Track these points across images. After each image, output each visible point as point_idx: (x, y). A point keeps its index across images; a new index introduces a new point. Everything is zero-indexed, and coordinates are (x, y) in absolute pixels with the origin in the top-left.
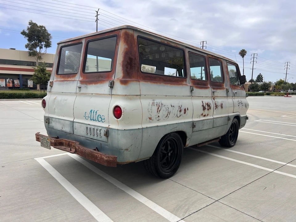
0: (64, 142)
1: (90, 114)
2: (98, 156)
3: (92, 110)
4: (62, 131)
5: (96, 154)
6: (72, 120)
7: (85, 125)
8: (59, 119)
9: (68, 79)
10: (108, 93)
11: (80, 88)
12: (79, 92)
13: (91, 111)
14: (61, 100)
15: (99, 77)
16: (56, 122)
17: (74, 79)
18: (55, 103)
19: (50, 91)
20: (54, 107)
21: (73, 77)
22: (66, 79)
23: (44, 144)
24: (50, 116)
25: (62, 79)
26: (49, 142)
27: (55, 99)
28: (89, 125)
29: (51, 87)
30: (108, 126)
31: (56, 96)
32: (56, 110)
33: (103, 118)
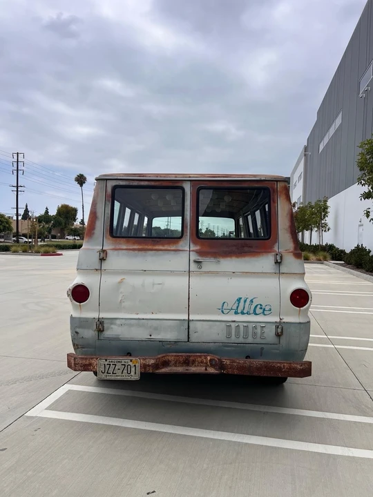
0: (170, 358)
1: (236, 305)
2: (284, 366)
3: (241, 298)
4: (150, 340)
7: (224, 323)
8: (139, 319)
9: (157, 247)
10: (273, 271)
11: (198, 262)
12: (197, 270)
13: (239, 300)
14: (143, 285)
15: (243, 247)
16: (131, 325)
17: (173, 248)
18: (121, 290)
19: (98, 267)
20: (120, 299)
21: (169, 244)
22: (150, 247)
23: (113, 373)
24: (103, 315)
25: (136, 247)
26: (135, 366)
27: (121, 282)
28: (234, 321)
29: (102, 260)
30: (278, 320)
31: (122, 277)
32: (126, 304)
33: (267, 308)
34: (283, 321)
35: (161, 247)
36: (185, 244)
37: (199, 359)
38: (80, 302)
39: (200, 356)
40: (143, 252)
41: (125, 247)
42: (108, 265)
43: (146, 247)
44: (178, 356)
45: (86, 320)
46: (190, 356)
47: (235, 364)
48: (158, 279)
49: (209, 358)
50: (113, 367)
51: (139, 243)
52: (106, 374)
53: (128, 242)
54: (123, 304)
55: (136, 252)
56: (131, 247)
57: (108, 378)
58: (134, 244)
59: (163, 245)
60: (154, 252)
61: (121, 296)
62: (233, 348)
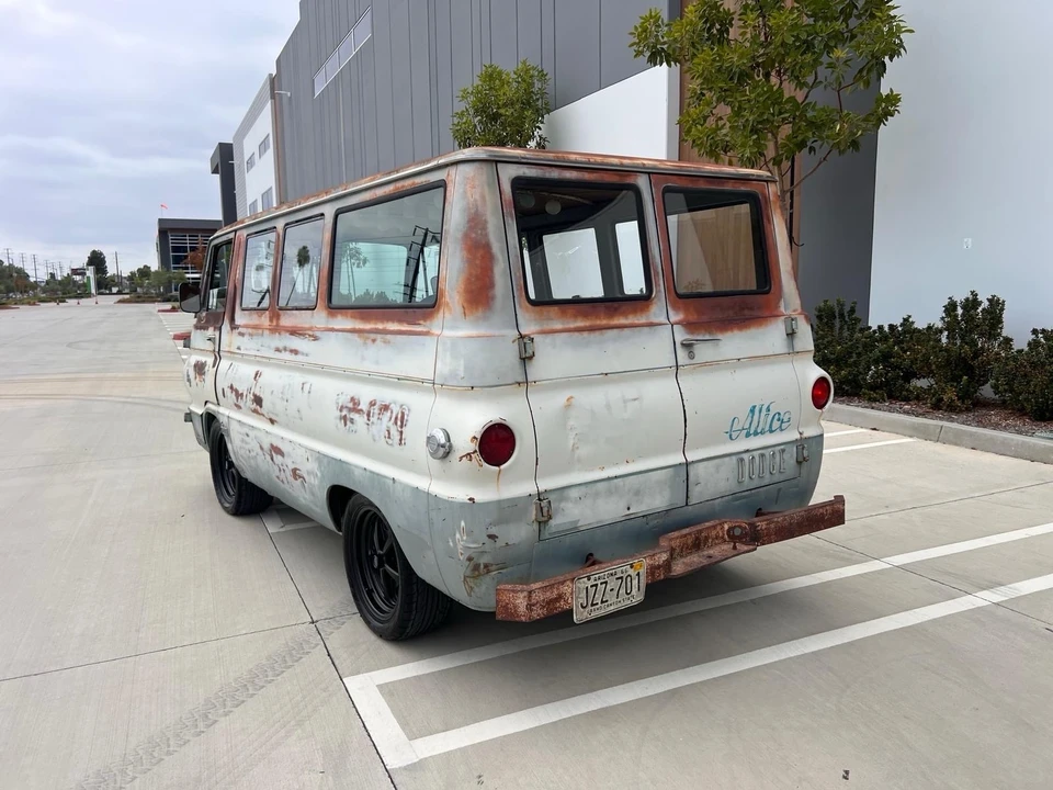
1: (750, 418)
3: (754, 407)
4: (629, 518)
5: (821, 510)
6: (680, 459)
7: (734, 458)
8: (609, 479)
10: (785, 350)
11: (688, 346)
12: (688, 361)
13: (752, 411)
14: (608, 406)
15: (742, 309)
16: (597, 495)
17: (642, 320)
18: (571, 423)
19: (521, 378)
20: (572, 442)
21: (635, 311)
22: (604, 322)
23: (602, 602)
24: (545, 485)
25: (580, 323)
26: (638, 574)
27: (569, 405)
28: (747, 451)
29: (526, 359)
30: (798, 436)
31: (568, 394)
32: (583, 451)
33: (787, 416)
34: (805, 435)
35: (622, 321)
36: (658, 311)
37: (714, 533)
38: (498, 465)
39: (714, 527)
40: (597, 333)
41: (559, 326)
42: (537, 369)
43: (598, 322)
44: (685, 536)
45: (513, 503)
46: (700, 531)
47: (772, 526)
48: (629, 390)
49: (726, 527)
50: (601, 588)
51: (585, 315)
52: (590, 608)
53: (564, 313)
54: (578, 452)
55: (585, 334)
56: (572, 326)
57: (594, 615)
58: (575, 316)
59: (625, 314)
60: (615, 331)
61: (571, 436)
62: (744, 500)
